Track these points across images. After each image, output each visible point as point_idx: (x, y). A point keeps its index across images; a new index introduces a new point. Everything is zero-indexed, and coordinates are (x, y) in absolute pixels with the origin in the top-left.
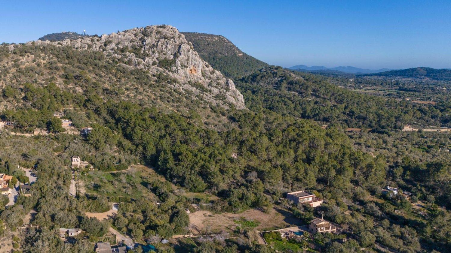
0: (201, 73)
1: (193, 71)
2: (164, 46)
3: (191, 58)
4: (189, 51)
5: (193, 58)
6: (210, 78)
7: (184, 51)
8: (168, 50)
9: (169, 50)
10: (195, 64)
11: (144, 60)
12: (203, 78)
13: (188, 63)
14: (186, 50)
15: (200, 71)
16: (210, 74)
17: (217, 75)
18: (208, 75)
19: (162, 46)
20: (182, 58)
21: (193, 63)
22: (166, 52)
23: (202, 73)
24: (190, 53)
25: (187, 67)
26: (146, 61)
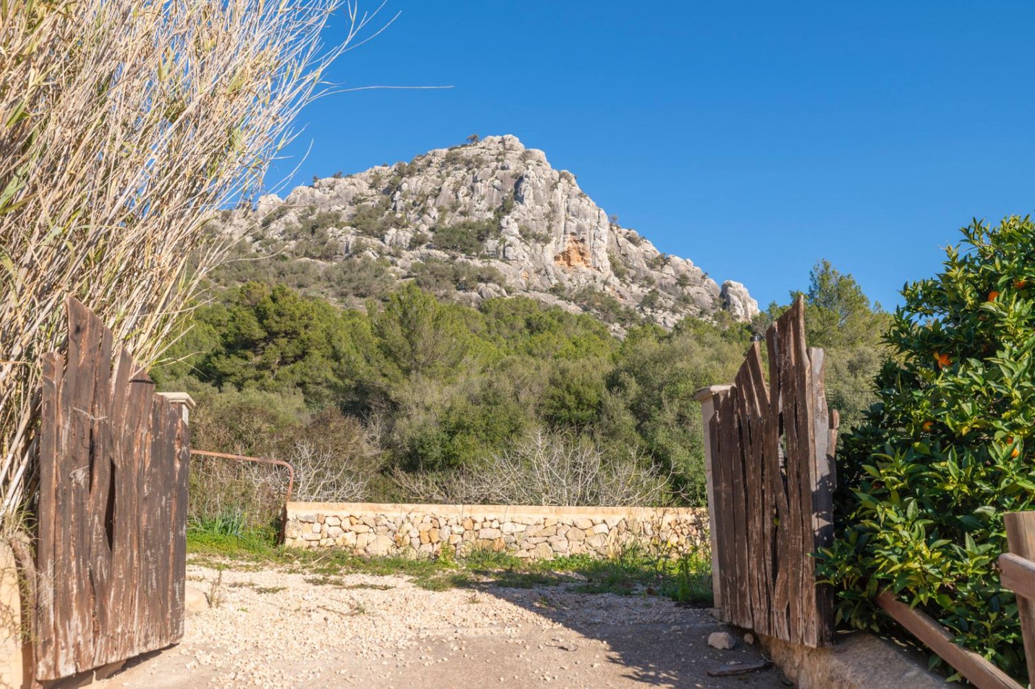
0: (608, 264)
1: (575, 256)
2: (463, 190)
3: (562, 212)
4: (554, 187)
5: (573, 208)
6: (650, 281)
7: (535, 187)
8: (476, 197)
9: (483, 198)
10: (580, 228)
11: (383, 240)
12: (615, 281)
13: (549, 228)
14: (542, 184)
15: (603, 256)
16: (647, 269)
17: (677, 272)
18: (638, 269)
19: (455, 191)
20: (528, 210)
21: (573, 226)
22: (472, 206)
23: (614, 265)
24: (558, 192)
25: (547, 240)
26: (388, 239)
